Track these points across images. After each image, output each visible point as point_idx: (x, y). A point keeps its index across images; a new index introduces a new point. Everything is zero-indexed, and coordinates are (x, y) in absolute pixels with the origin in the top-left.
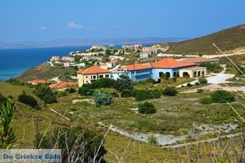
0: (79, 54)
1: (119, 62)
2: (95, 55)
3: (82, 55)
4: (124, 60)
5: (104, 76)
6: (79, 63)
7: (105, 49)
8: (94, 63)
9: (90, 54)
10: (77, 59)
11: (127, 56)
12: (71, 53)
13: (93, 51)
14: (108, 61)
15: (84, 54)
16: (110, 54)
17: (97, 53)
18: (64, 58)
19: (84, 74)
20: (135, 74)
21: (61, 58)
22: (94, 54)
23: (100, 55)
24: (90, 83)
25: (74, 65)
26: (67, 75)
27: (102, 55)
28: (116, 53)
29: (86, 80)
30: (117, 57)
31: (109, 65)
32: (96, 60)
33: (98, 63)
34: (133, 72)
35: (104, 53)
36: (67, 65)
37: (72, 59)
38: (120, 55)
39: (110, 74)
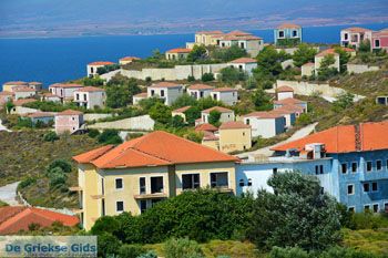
0: (129, 74)
1: (315, 112)
2: (207, 79)
3: (143, 75)
4: (344, 104)
5: (205, 182)
6: (127, 114)
7: (254, 48)
8: (194, 115)
9: (182, 72)
10: (120, 99)
11: (357, 83)
12: (92, 69)
13: (198, 56)
14: (262, 105)
15: (155, 73)
16: (277, 73)
17: (216, 70)
18: (55, 93)
19: (106, 171)
20: (361, 173)
21: (43, 88)
22: (199, 71)
23: (230, 77)
24: (136, 211)
25: (101, 127)
26: (59, 174)
27: (241, 77)
28: (306, 70)
29: (114, 196)
30: (306, 89)
31: (264, 126)
32: (208, 104)
33: (215, 118)
34: (348, 161)
35: (247, 67)
36: (65, 123)
37: (95, 98)
38: (325, 76)
39: (231, 172)
